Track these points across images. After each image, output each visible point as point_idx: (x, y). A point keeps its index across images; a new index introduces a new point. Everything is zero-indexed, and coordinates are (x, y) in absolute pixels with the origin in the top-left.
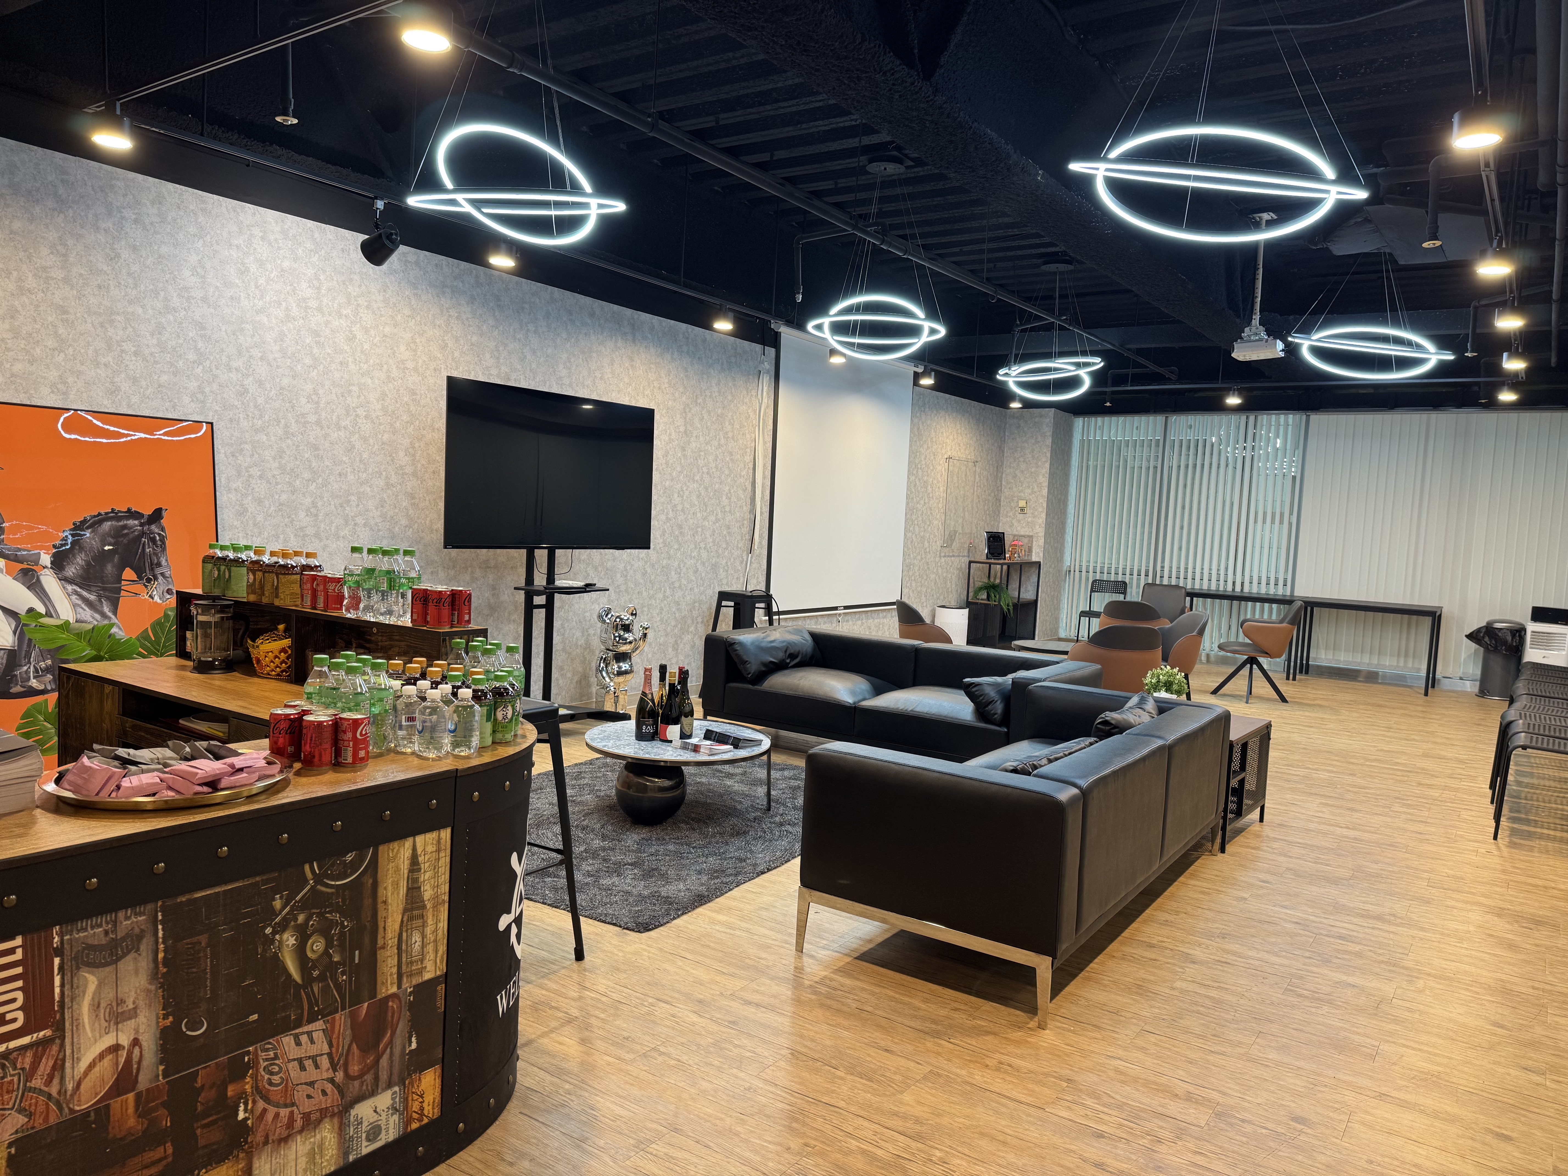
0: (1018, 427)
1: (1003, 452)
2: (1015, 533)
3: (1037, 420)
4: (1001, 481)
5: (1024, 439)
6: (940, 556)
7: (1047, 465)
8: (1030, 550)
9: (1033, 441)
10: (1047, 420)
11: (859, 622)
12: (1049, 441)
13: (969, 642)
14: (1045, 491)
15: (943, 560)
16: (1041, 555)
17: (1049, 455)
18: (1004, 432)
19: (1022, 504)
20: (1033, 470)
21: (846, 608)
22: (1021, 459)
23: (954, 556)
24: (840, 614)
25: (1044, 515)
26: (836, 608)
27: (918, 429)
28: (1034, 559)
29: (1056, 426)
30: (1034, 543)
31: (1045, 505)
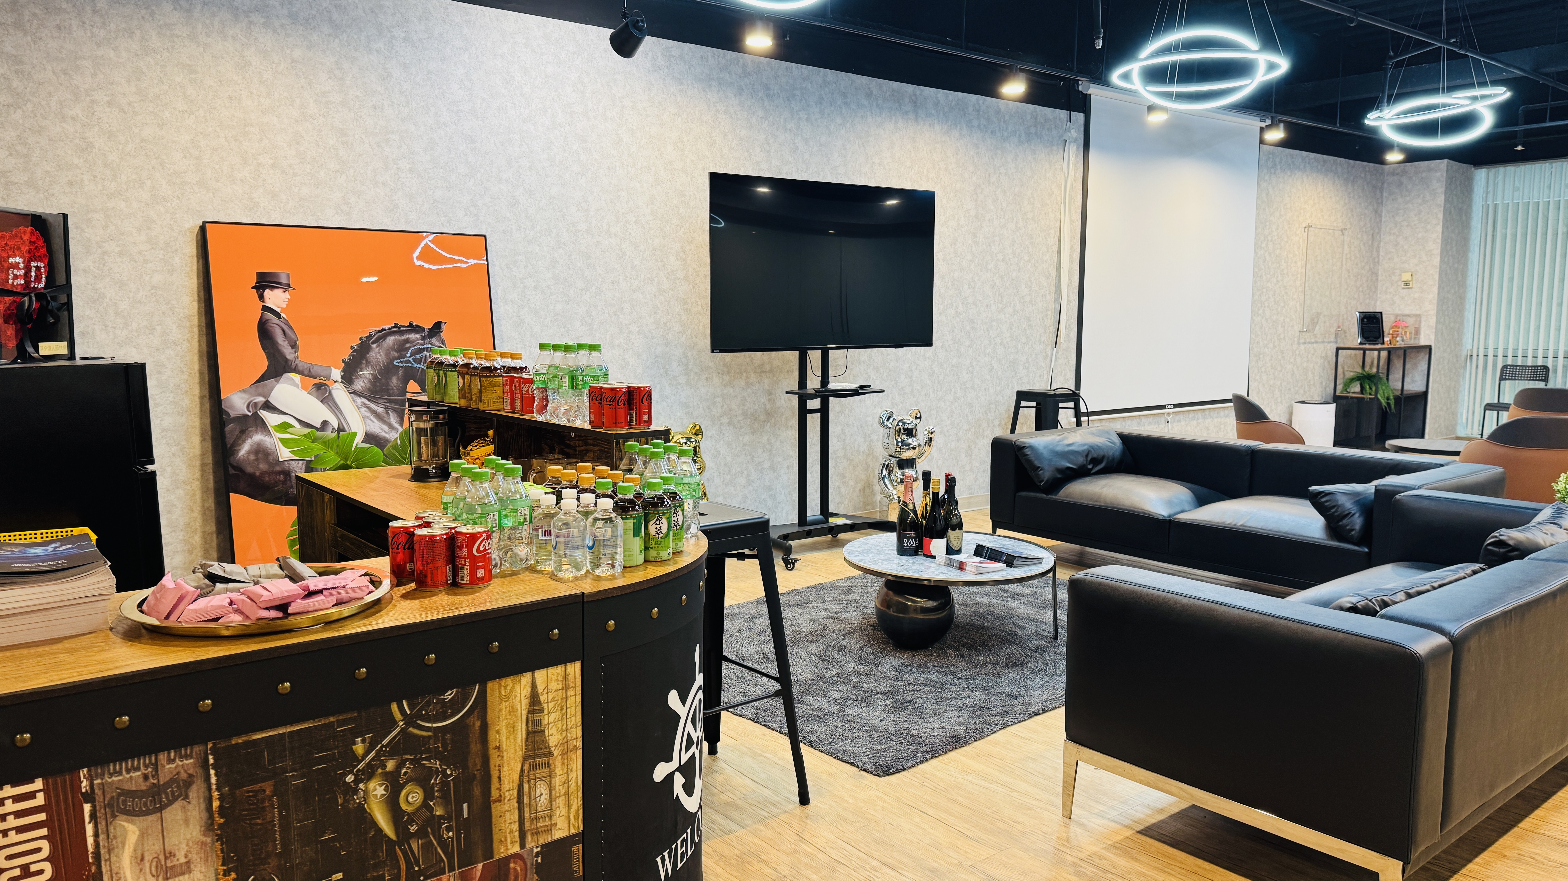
0: (1400, 184)
1: (1380, 216)
2: (1397, 312)
3: (1424, 175)
4: (1378, 252)
5: (1408, 199)
6: (1299, 344)
7: (1439, 229)
8: (1417, 332)
9: (1420, 201)
10: (1438, 174)
11: (1194, 423)
12: (1441, 199)
13: (1336, 444)
14: (1437, 260)
15: (1302, 347)
16: (1433, 337)
17: (1441, 216)
18: (1382, 192)
19: (1406, 277)
20: (1420, 235)
21: (1176, 406)
22: (1405, 223)
23: (1316, 342)
24: (1169, 414)
25: (1435, 289)
26: (1163, 407)
27: (1268, 194)
28: (1423, 342)
29: (1451, 181)
30: (1423, 324)
31: (1437, 277)
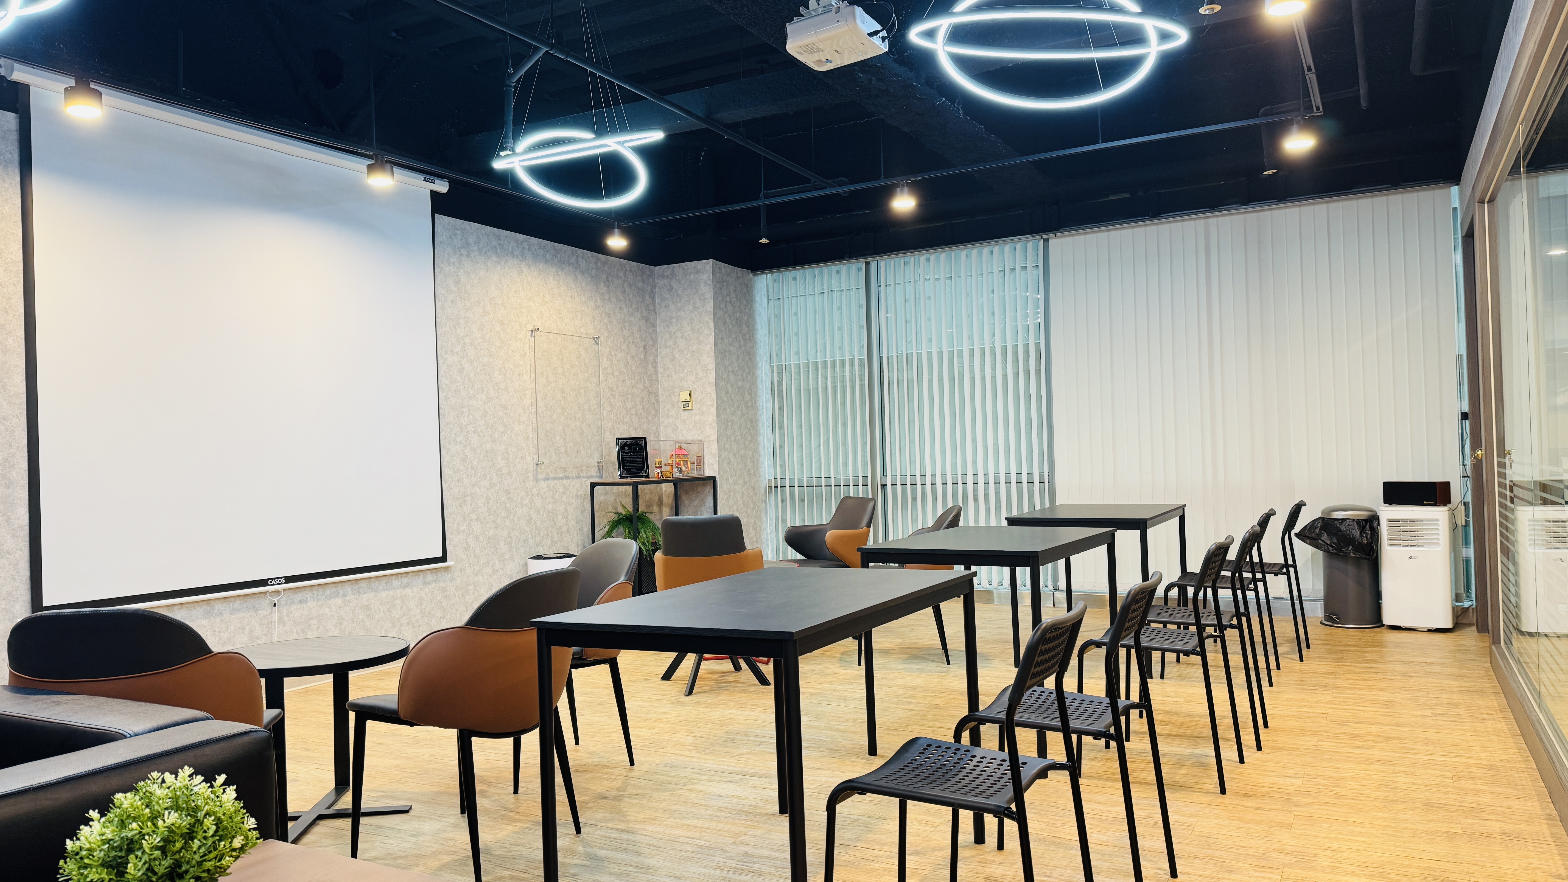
0: (671, 289)
1: (654, 325)
3: (692, 277)
4: (655, 368)
5: (679, 305)
6: (536, 480)
8: (700, 461)
9: (691, 307)
11: (339, 601)
12: (710, 306)
14: (712, 376)
16: (716, 466)
17: (712, 324)
18: (653, 298)
19: (685, 396)
20: (695, 347)
21: (289, 579)
22: (679, 334)
23: (567, 478)
24: (278, 592)
25: (714, 410)
29: (719, 285)
30: (705, 452)
